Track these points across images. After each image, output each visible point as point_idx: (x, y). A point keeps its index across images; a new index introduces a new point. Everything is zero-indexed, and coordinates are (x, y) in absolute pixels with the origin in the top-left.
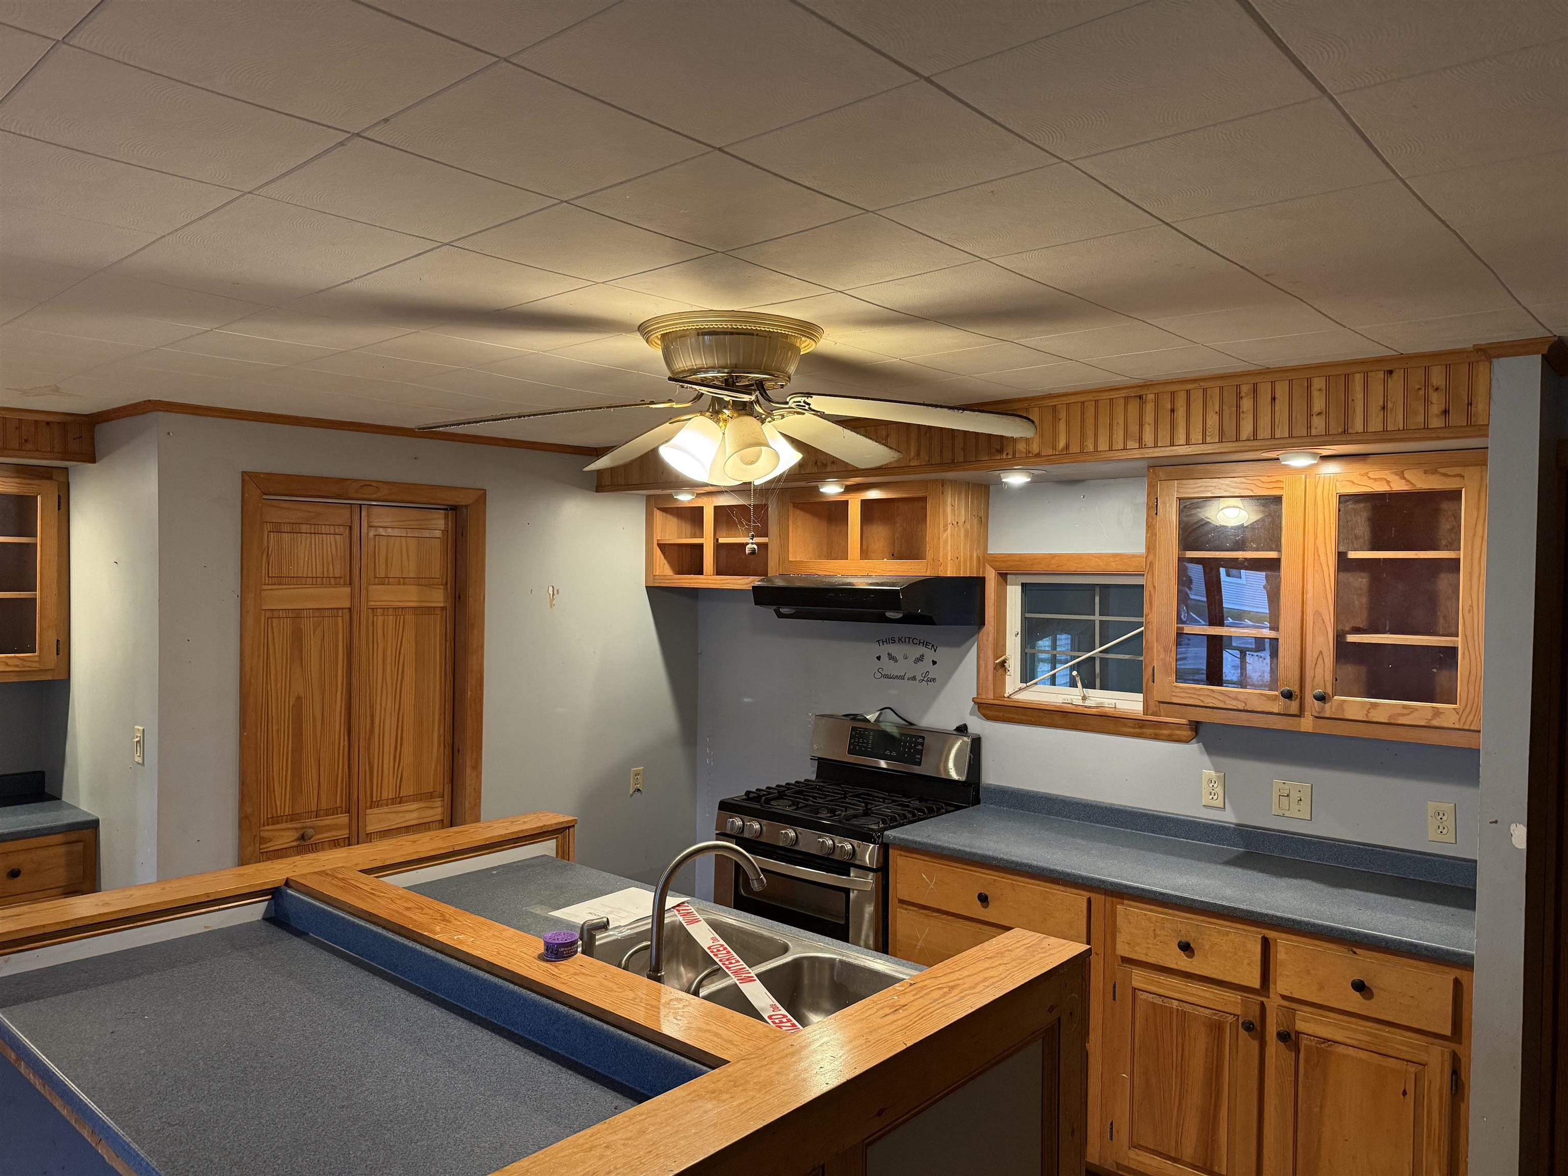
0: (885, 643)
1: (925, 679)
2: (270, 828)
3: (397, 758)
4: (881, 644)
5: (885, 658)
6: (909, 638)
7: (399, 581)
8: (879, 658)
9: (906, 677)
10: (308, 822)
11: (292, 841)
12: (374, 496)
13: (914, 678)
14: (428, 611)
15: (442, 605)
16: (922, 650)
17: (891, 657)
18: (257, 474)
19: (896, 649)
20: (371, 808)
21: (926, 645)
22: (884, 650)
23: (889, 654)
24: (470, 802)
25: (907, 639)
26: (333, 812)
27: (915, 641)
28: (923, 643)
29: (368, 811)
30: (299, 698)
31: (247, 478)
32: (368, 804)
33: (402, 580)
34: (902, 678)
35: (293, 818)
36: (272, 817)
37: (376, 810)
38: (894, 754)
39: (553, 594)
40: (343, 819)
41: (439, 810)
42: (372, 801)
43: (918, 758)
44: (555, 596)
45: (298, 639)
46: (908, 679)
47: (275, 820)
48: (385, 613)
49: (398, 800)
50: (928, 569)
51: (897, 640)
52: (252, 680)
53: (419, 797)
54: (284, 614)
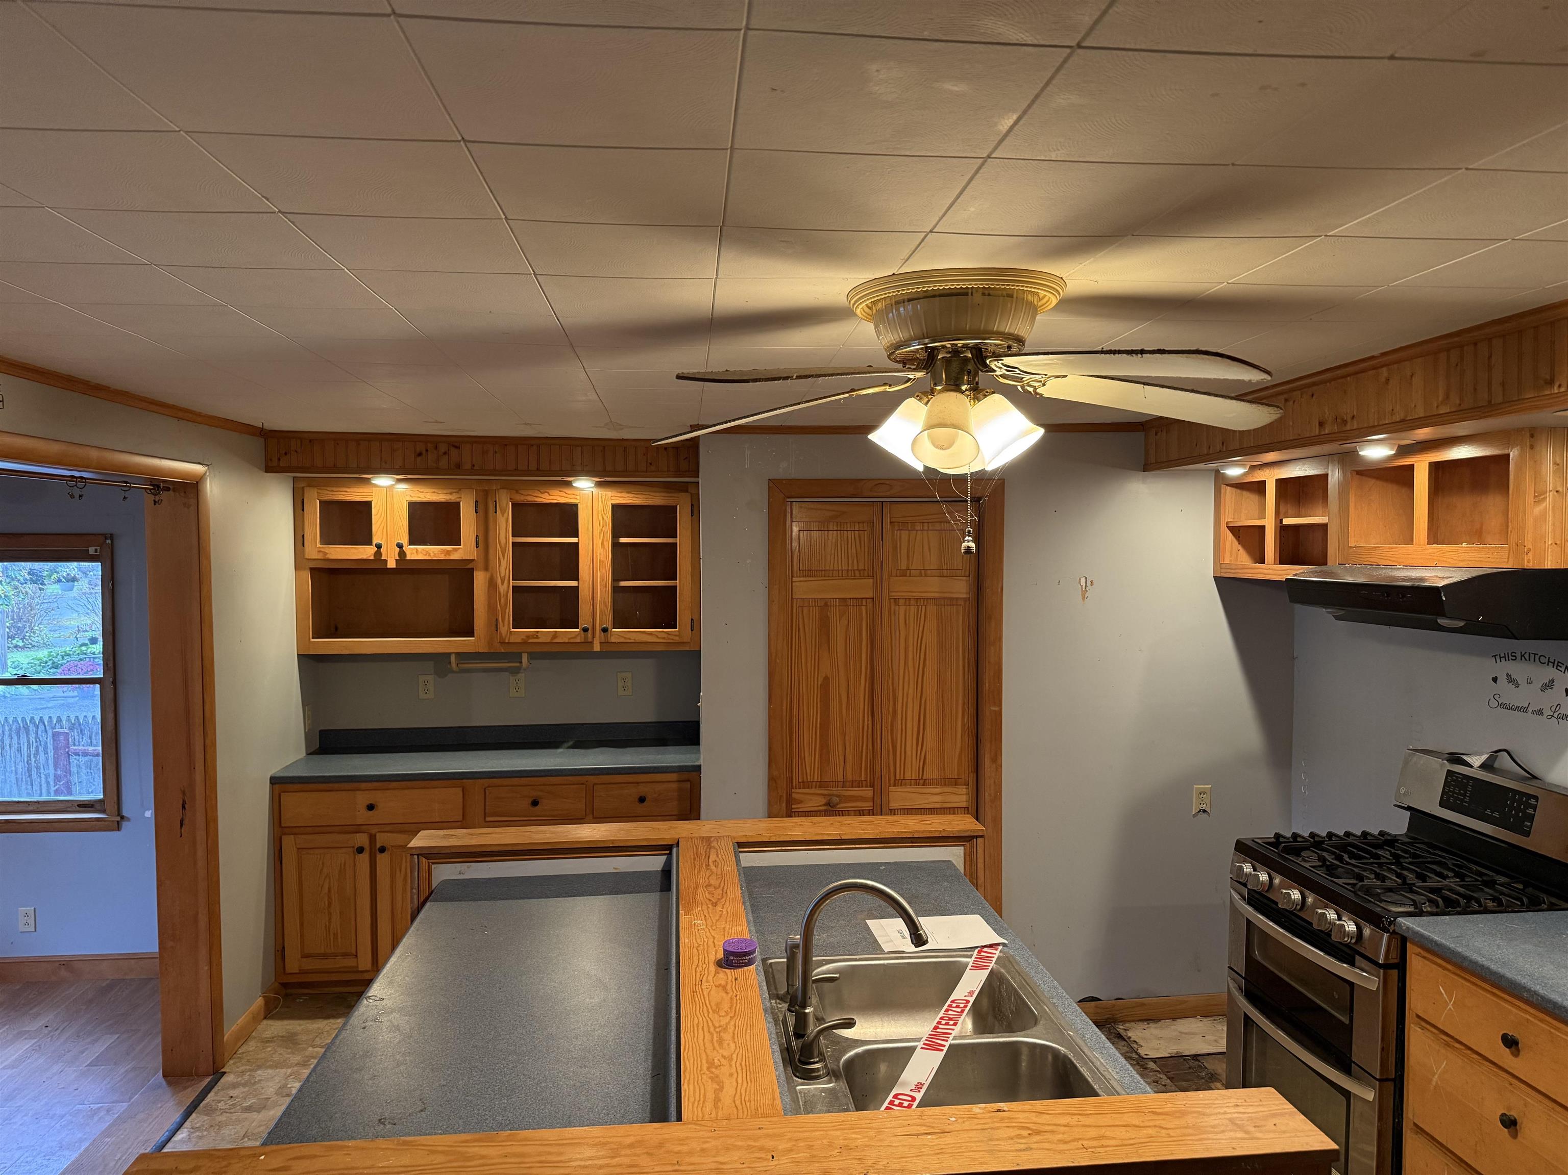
0: (1503, 660)
1: (1556, 715)
2: (800, 791)
3: (920, 741)
4: (1498, 660)
5: (1503, 679)
6: (1535, 654)
7: (921, 573)
8: (1495, 680)
9: (1530, 710)
10: (834, 791)
11: (820, 806)
12: (888, 494)
13: (1540, 712)
14: (952, 601)
15: (965, 596)
16: (1550, 672)
17: (1511, 680)
18: (780, 481)
19: (1518, 670)
20: (894, 786)
21: (1558, 665)
22: (1504, 668)
23: (1508, 675)
24: (990, 795)
25: (1532, 656)
26: (859, 784)
27: (1542, 659)
28: (1554, 663)
29: (892, 788)
30: (826, 678)
31: (772, 485)
32: (892, 782)
33: (923, 571)
34: (1525, 710)
35: (822, 784)
36: (803, 782)
37: (899, 789)
38: (1496, 815)
39: (1086, 586)
40: (868, 792)
41: (964, 798)
42: (895, 779)
43: (1527, 827)
44: (1087, 589)
45: (824, 625)
46: (1533, 713)
47: (806, 784)
48: (907, 603)
49: (922, 781)
50: (1510, 559)
51: (1519, 657)
52: (778, 661)
53: (944, 781)
54: (815, 603)
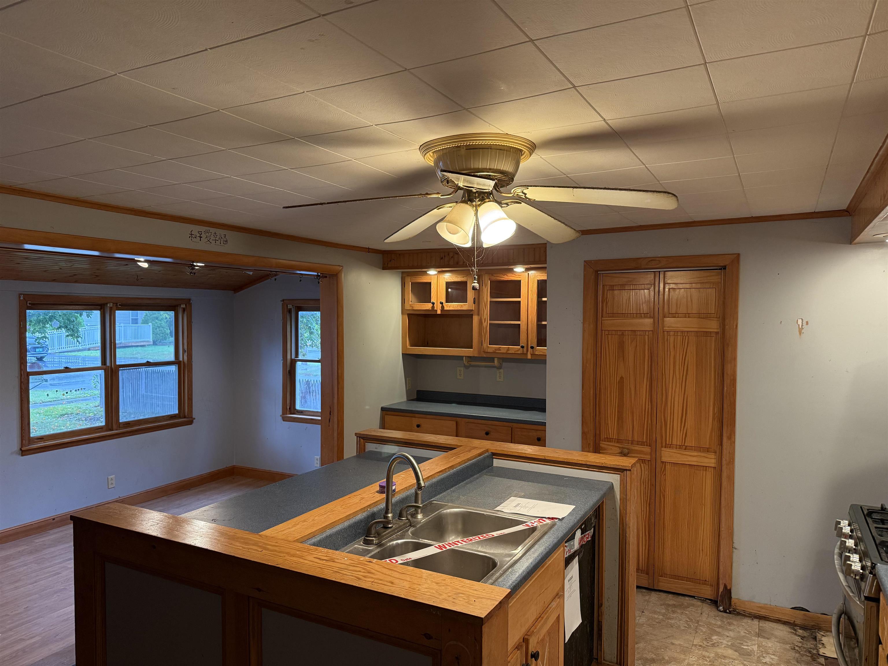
2: (605, 443)
3: (683, 421)
7: (686, 316)
10: (626, 445)
11: (617, 453)
12: (657, 266)
14: (707, 334)
15: (716, 331)
18: (590, 262)
20: (665, 447)
24: (726, 460)
26: (642, 444)
29: (663, 449)
30: (622, 378)
31: (585, 264)
32: (664, 444)
33: (687, 314)
35: (618, 441)
36: (607, 438)
37: (668, 450)
39: (802, 325)
40: (647, 449)
41: (713, 461)
42: (666, 444)
44: (803, 327)
45: (621, 346)
47: (609, 440)
48: (676, 335)
49: (684, 447)
52: (587, 365)
53: (699, 449)
54: (615, 333)
